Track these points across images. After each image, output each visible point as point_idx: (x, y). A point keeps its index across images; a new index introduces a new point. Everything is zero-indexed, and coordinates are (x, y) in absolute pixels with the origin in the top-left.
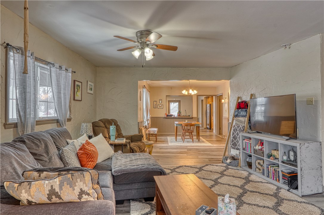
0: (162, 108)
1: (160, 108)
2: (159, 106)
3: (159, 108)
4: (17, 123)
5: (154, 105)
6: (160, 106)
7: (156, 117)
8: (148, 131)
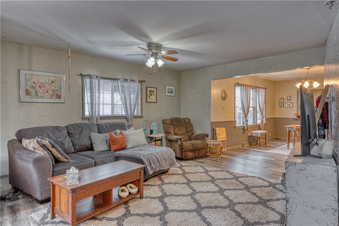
0: (291, 106)
1: (289, 106)
2: (286, 104)
3: (286, 106)
4: (89, 118)
5: (281, 103)
6: (289, 104)
7: (283, 118)
8: (251, 133)
